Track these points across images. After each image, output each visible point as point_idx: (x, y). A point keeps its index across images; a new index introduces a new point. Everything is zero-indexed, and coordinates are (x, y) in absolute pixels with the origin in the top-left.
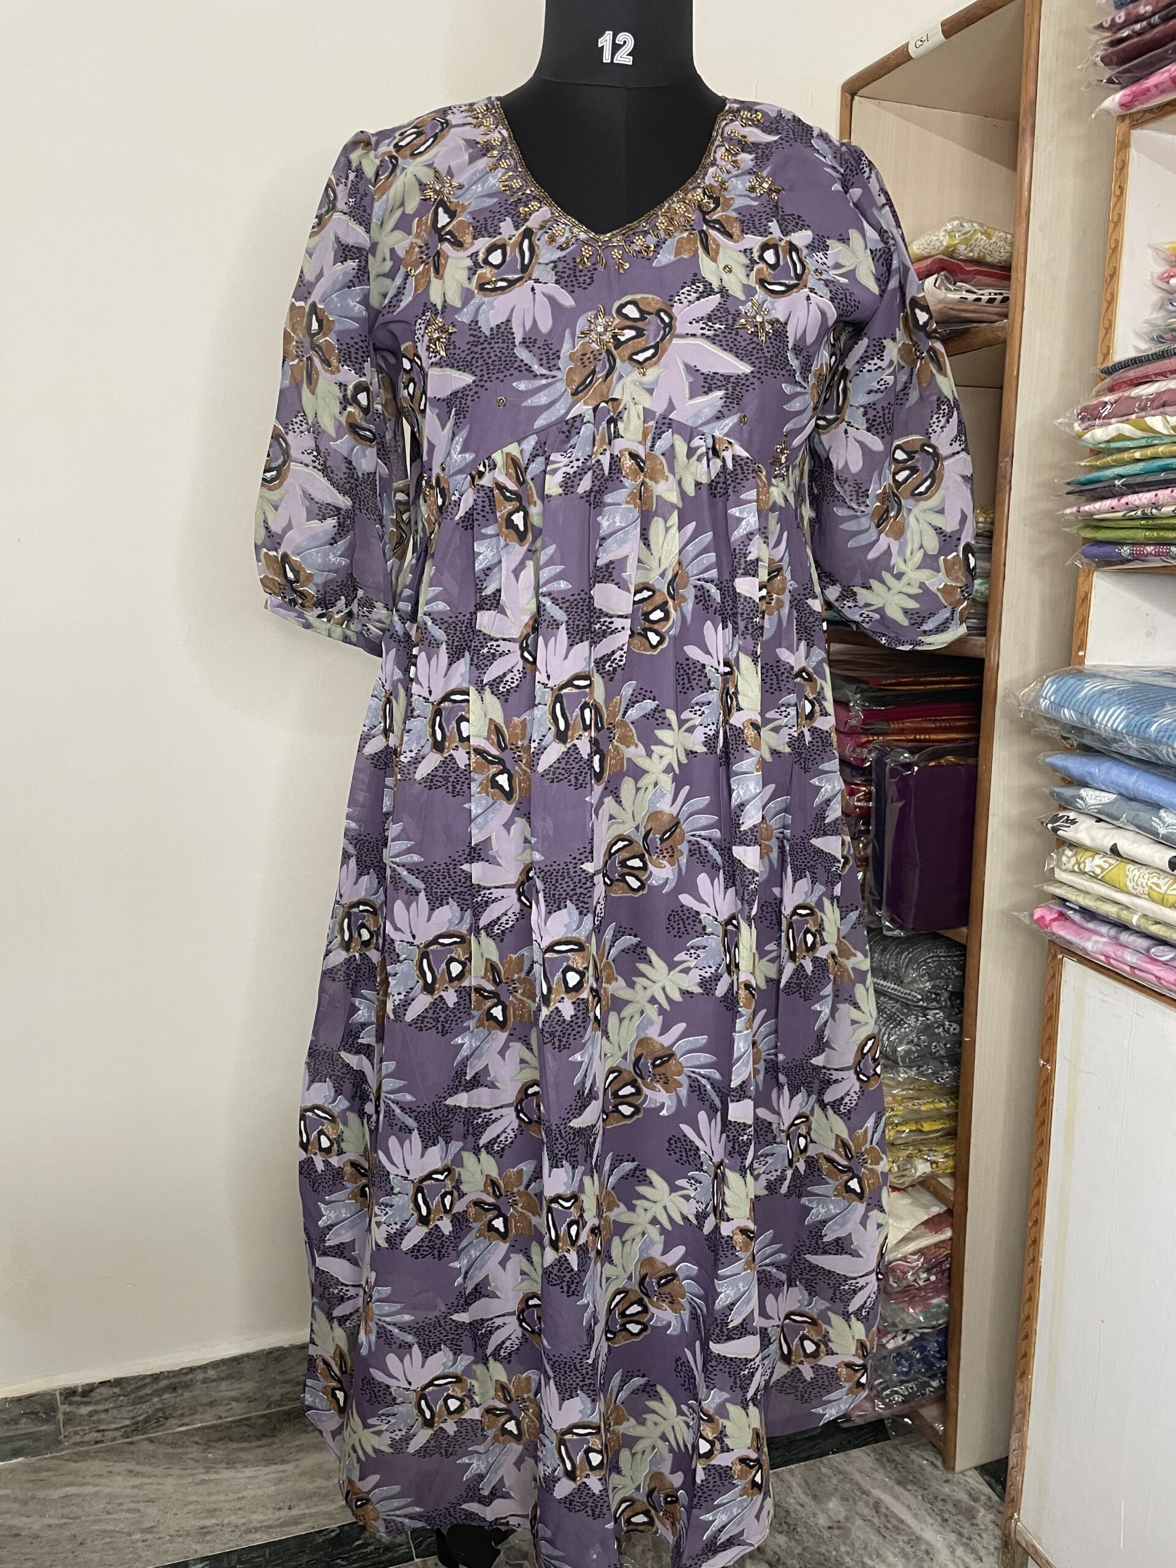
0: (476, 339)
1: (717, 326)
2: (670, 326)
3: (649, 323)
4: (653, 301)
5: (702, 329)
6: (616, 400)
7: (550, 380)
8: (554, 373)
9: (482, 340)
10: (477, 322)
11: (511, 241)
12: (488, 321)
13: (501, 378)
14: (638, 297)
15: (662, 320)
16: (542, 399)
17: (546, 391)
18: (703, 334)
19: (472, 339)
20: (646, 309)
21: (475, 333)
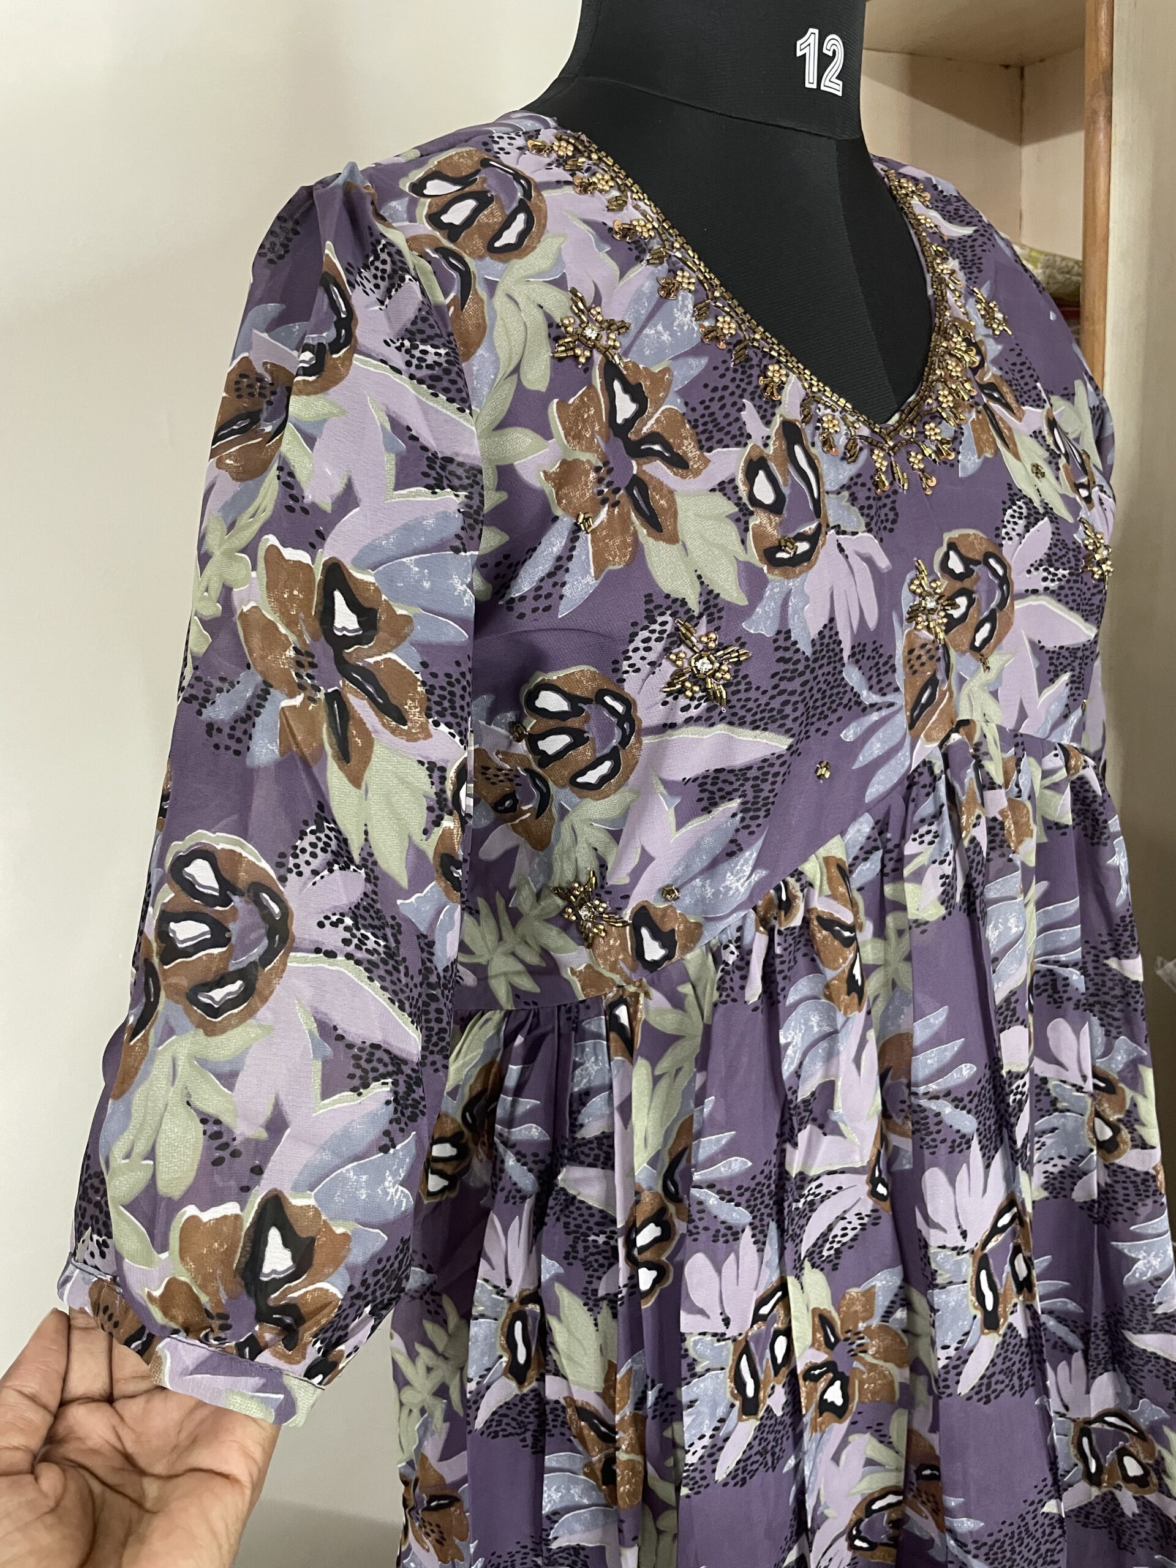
0: (790, 666)
1: (1061, 572)
2: (1005, 581)
3: (978, 578)
4: (973, 536)
5: (1045, 579)
6: (966, 722)
7: (884, 712)
8: (889, 698)
9: (800, 667)
10: (789, 631)
11: (771, 450)
12: (805, 628)
13: (824, 728)
14: (955, 534)
15: (994, 572)
16: (875, 748)
17: (880, 734)
18: (1046, 589)
19: (782, 666)
20: (970, 555)
21: (787, 655)
